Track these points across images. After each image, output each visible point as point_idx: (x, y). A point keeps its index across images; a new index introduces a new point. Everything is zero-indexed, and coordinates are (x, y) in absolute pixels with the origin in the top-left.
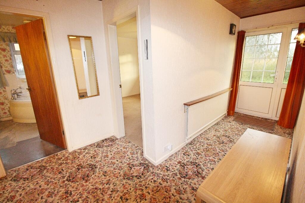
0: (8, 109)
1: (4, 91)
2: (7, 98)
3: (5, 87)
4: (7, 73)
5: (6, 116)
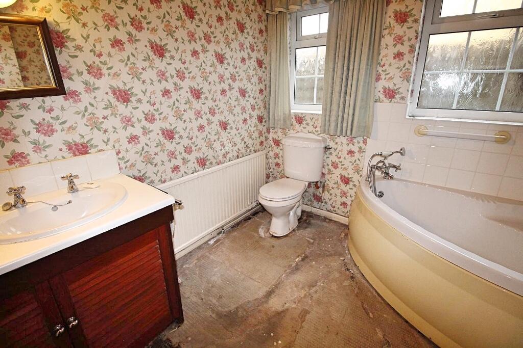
1: (361, 150)
2: (361, 171)
3: (366, 140)
4: (385, 99)
5: (344, 212)
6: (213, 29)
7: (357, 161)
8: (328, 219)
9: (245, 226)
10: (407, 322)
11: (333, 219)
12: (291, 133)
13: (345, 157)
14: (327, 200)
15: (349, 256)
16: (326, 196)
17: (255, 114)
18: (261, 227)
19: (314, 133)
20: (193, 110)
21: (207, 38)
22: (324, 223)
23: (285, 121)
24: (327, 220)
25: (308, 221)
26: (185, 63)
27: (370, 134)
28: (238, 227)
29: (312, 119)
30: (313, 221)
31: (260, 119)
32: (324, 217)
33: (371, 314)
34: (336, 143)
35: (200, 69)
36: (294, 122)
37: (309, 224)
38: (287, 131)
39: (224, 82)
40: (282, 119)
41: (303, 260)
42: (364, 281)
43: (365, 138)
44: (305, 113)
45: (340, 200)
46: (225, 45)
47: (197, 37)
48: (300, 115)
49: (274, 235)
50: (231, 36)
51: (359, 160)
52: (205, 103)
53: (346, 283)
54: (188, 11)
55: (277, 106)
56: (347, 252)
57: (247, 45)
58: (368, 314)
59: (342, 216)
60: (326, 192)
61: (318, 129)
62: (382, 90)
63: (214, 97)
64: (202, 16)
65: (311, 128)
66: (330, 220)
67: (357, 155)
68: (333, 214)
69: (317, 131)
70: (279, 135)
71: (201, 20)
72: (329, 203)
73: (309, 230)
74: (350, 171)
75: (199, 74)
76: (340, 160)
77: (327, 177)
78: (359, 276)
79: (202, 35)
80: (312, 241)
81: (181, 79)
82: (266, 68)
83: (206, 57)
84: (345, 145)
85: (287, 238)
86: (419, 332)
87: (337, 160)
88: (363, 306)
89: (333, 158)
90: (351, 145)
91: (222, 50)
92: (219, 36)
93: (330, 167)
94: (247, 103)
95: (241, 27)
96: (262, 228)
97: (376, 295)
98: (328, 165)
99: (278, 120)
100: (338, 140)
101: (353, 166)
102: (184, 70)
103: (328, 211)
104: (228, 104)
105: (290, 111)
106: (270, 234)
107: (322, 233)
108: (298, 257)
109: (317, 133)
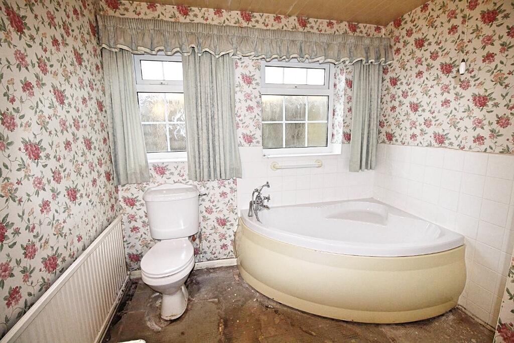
0: (233, 237)
1: (233, 190)
2: (235, 209)
3: (235, 180)
4: (245, 143)
5: (225, 255)
6: (48, 54)
7: (231, 201)
8: (210, 269)
9: (122, 332)
10: (333, 319)
11: (216, 266)
12: (152, 186)
13: (218, 200)
14: (206, 249)
15: (258, 294)
16: (205, 244)
17: (103, 170)
18: (147, 318)
19: (181, 182)
20: (30, 178)
21: (42, 65)
22: (211, 275)
23: (142, 173)
24: (212, 271)
25: (194, 281)
26: (14, 101)
27: (241, 174)
28: (112, 339)
29: (176, 169)
30: (199, 279)
31: (108, 176)
32: (206, 268)
33: (313, 333)
34: (208, 188)
35: (36, 112)
36: (154, 174)
37: (198, 283)
38: (145, 185)
39: (67, 131)
40: (138, 172)
41: (226, 326)
42: (285, 308)
43: (234, 178)
44: (168, 162)
45: (219, 244)
46: (64, 78)
47: (29, 62)
48: (160, 165)
49: (173, 318)
50: (70, 68)
51: (232, 199)
52: (46, 165)
53: (277, 321)
54: (15, 20)
55: (129, 157)
56: (253, 291)
57: (86, 82)
58: (312, 335)
59: (225, 259)
60: (204, 241)
61: (186, 177)
62: (242, 136)
63: (57, 154)
64: (33, 32)
65: (176, 178)
66: (214, 269)
67: (230, 196)
68: (215, 261)
69: (185, 180)
70: (133, 191)
71: (32, 38)
72: (209, 251)
73: (202, 290)
74: (226, 212)
75: (35, 118)
76: (214, 204)
77: (203, 224)
78: (278, 306)
79: (35, 61)
80: (216, 300)
81: (8, 127)
82: (106, 112)
83: (43, 94)
84: (217, 189)
85: (190, 312)
86: (344, 321)
87: (211, 205)
88: (303, 331)
89: (207, 204)
90: (222, 188)
91: (61, 86)
92: (57, 66)
93: (205, 214)
94: (93, 157)
95: (79, 58)
96: (149, 320)
97: (302, 314)
98: (202, 212)
99: (131, 175)
100: (210, 184)
101: (227, 207)
102: (14, 113)
103: (208, 260)
104: (75, 161)
105: (146, 162)
106: (167, 321)
107: (219, 286)
108: (219, 326)
109: (185, 182)
